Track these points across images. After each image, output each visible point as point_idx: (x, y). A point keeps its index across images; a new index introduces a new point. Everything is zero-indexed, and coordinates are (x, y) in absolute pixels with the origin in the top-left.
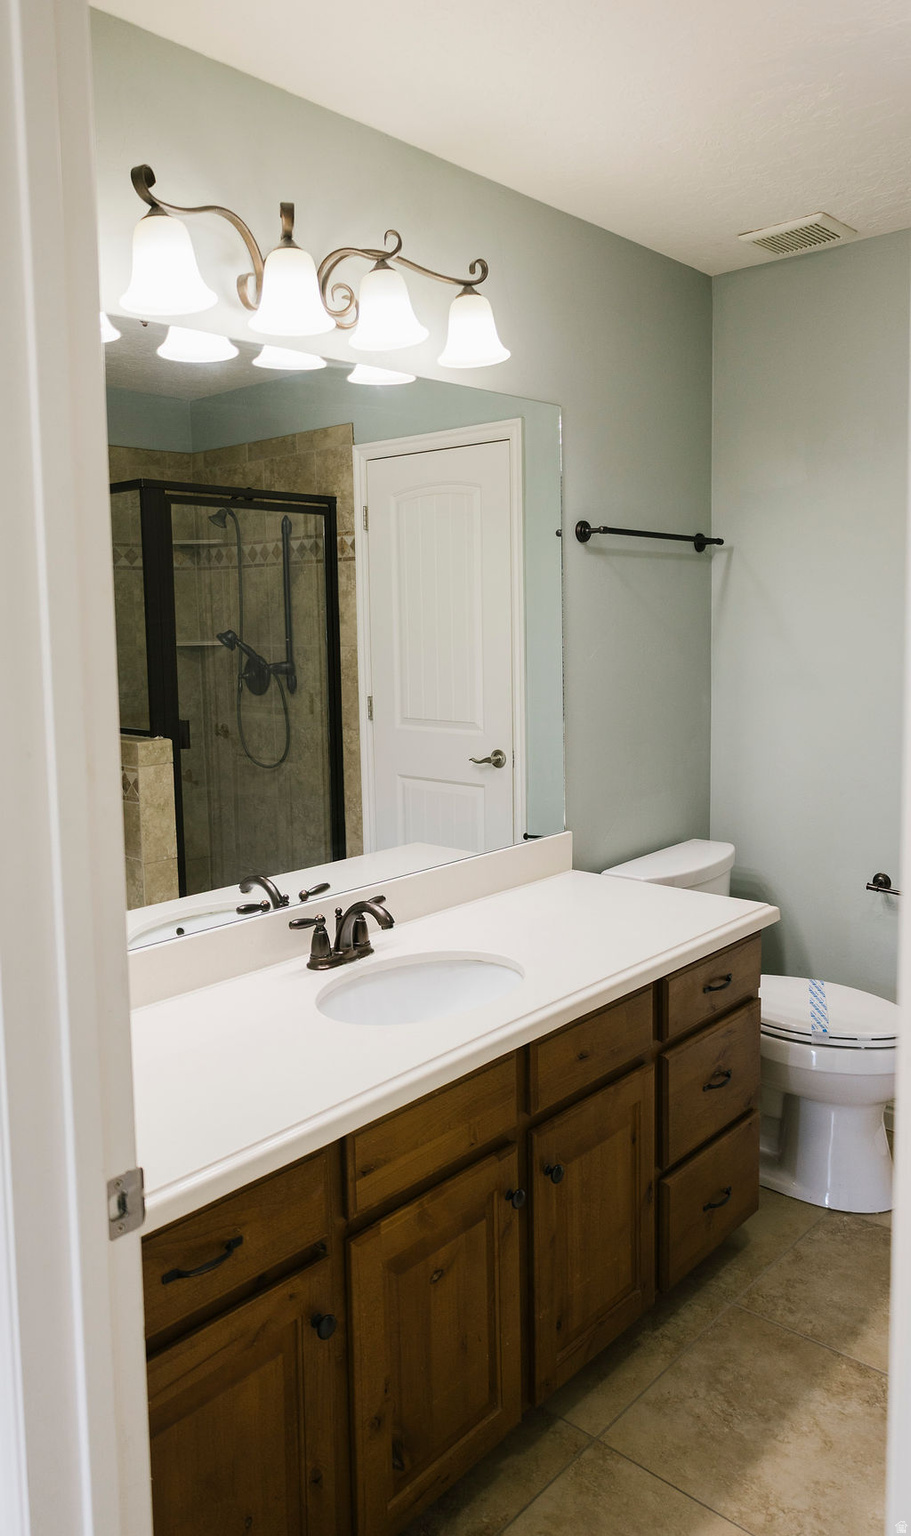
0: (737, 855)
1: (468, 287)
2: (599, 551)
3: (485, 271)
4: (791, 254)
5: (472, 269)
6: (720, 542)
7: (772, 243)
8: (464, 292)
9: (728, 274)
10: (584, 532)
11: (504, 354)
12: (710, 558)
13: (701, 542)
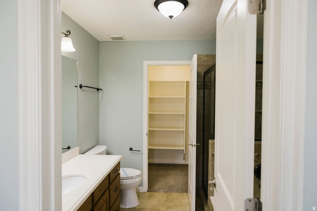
0: (107, 148)
1: (66, 35)
2: (83, 90)
3: (70, 33)
4: (115, 40)
5: (67, 32)
6: (102, 90)
7: (113, 38)
8: (66, 36)
9: (102, 41)
10: (81, 87)
11: (74, 50)
12: (99, 92)
13: (98, 89)
